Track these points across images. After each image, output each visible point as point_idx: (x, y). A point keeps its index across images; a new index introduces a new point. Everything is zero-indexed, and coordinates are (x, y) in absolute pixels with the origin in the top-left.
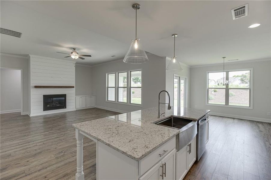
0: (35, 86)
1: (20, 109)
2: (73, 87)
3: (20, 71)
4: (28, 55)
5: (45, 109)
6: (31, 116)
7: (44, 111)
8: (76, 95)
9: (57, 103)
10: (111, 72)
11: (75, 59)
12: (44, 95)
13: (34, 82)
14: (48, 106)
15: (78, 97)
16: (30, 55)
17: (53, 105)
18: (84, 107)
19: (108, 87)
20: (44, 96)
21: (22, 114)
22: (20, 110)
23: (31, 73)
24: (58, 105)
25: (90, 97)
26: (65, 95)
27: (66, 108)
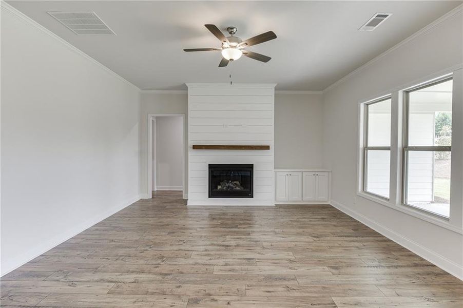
0: (193, 146)
3: (182, 117)
5: (213, 193)
6: (189, 204)
7: (209, 197)
8: (275, 168)
9: (236, 184)
12: (209, 165)
14: (219, 187)
15: (283, 174)
16: (187, 85)
17: (229, 187)
19: (366, 148)
20: (211, 166)
23: (189, 119)
24: (238, 189)
25: (314, 173)
26: (250, 167)
27: (253, 197)
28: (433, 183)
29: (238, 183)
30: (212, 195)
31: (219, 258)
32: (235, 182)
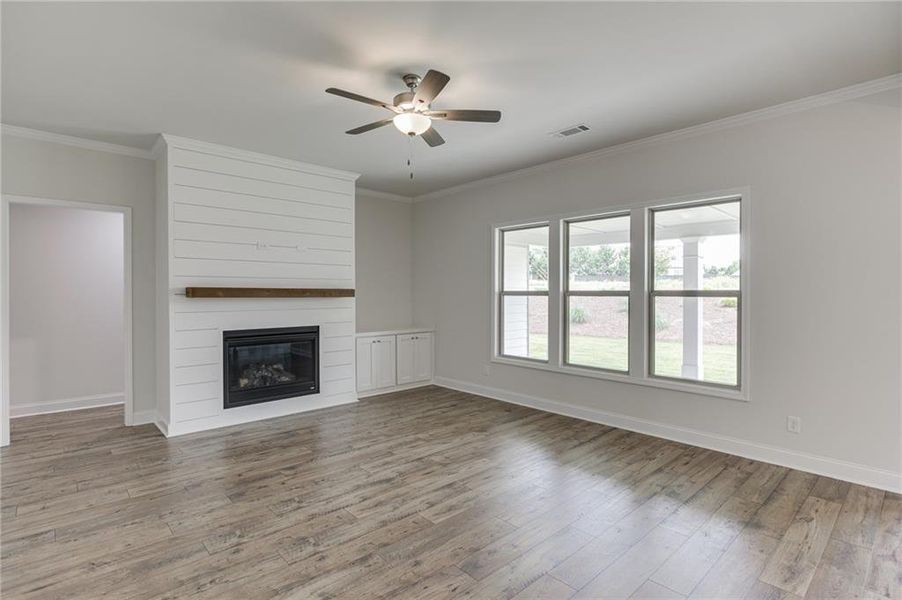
0: (187, 289)
1: (121, 394)
2: (350, 293)
3: (122, 215)
4: (160, 135)
5: (234, 396)
6: (173, 431)
7: (225, 408)
8: (357, 331)
9: (278, 370)
10: (525, 219)
11: (411, 134)
12: (224, 332)
13: (183, 268)
14: (244, 382)
15: (366, 341)
16: (166, 137)
17: (264, 378)
18: (387, 384)
19: (502, 293)
20: (228, 336)
21: (128, 423)
22: (123, 398)
23: (171, 223)
24: (285, 379)
25: (412, 336)
26: (314, 331)
27: (318, 392)
28: (528, 338)
29: (281, 367)
30: (230, 402)
31: (404, 501)
32: (275, 366)
